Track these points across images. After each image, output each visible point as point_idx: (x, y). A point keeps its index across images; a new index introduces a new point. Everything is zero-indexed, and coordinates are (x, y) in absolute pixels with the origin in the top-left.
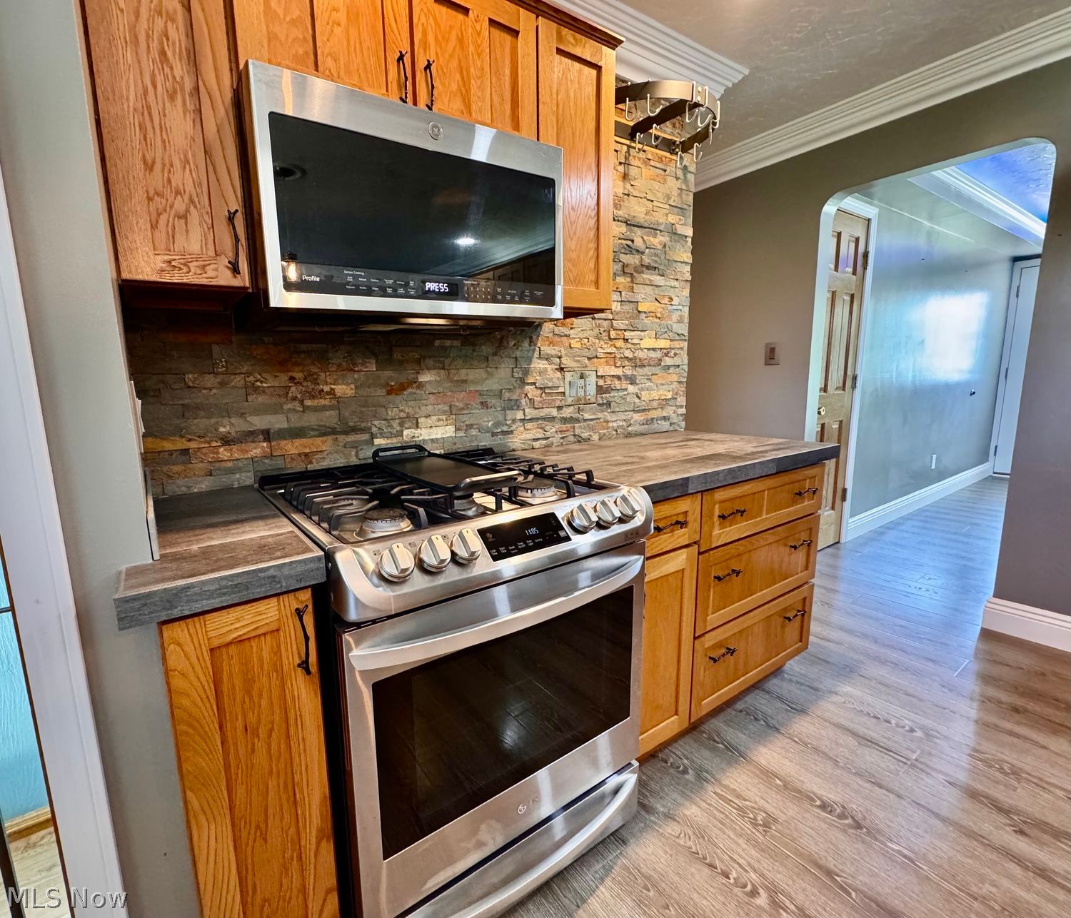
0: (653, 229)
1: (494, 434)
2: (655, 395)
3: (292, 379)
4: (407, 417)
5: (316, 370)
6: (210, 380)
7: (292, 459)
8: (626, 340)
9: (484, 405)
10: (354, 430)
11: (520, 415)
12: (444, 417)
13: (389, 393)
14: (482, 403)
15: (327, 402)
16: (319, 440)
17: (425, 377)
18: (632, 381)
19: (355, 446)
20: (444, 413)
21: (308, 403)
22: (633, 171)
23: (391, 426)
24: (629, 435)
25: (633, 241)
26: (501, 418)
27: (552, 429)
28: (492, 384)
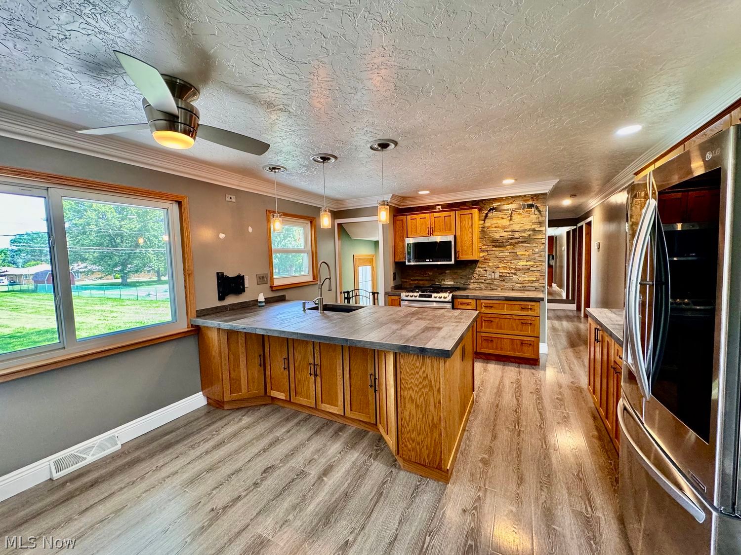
0: (524, 231)
1: (464, 284)
2: (527, 279)
4: (443, 280)
6: (410, 271)
8: (512, 263)
9: (461, 278)
10: (432, 281)
11: (472, 281)
12: (450, 281)
17: (447, 272)
18: (515, 274)
20: (451, 279)
25: (514, 236)
27: (482, 285)
28: (463, 273)
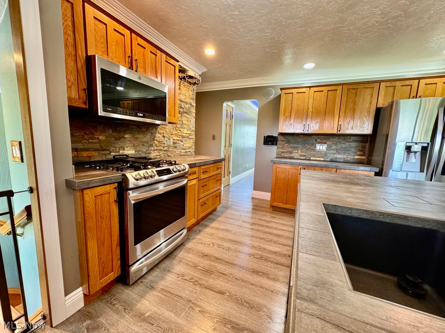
0: (186, 103)
1: (146, 153)
2: (187, 145)
3: (85, 133)
4: (121, 147)
5: (93, 131)
7: (84, 157)
8: (180, 131)
10: (105, 150)
11: (153, 149)
12: (132, 148)
13: (116, 140)
14: (142, 144)
15: (96, 141)
16: (94, 152)
17: (126, 136)
18: (182, 141)
19: (105, 155)
20: (132, 146)
21: (90, 141)
22: (181, 88)
23: (116, 149)
24: (181, 155)
25: (181, 105)
26: (148, 149)
27: (161, 153)
28: (145, 139)
